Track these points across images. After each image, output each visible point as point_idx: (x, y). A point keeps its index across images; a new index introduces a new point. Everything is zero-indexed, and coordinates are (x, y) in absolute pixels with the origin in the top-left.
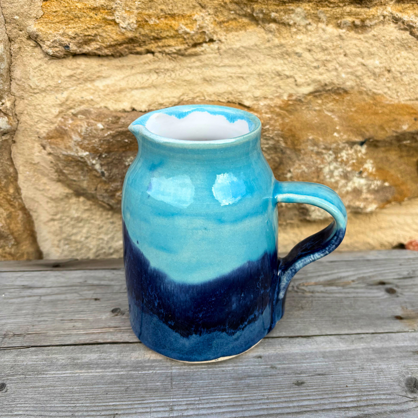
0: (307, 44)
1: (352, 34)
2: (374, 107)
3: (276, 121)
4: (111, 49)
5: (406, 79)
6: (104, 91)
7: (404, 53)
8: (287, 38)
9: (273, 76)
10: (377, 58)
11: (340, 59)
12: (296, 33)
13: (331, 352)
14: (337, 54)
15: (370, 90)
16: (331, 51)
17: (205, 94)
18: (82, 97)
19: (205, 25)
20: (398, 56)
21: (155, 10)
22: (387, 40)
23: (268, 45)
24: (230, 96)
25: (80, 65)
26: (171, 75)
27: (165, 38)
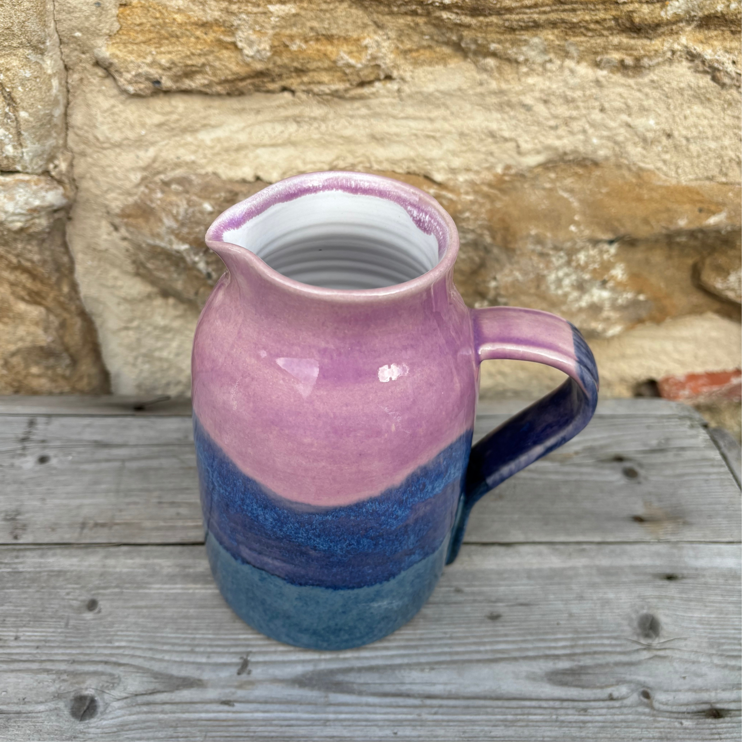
0: (542, 91)
1: (618, 78)
2: (637, 189)
3: (481, 205)
4: (227, 86)
5: (694, 148)
6: (212, 148)
7: (697, 108)
8: (512, 82)
9: (483, 137)
10: (653, 115)
11: (593, 116)
12: (527, 74)
13: (539, 570)
14: (588, 108)
15: (634, 164)
16: (581, 104)
17: (372, 159)
18: (178, 158)
19: (380, 55)
20: (688, 112)
21: (301, 28)
22: (673, 89)
23: (479, 89)
24: (412, 165)
25: (176, 107)
26: (320, 126)
27: (314, 70)
